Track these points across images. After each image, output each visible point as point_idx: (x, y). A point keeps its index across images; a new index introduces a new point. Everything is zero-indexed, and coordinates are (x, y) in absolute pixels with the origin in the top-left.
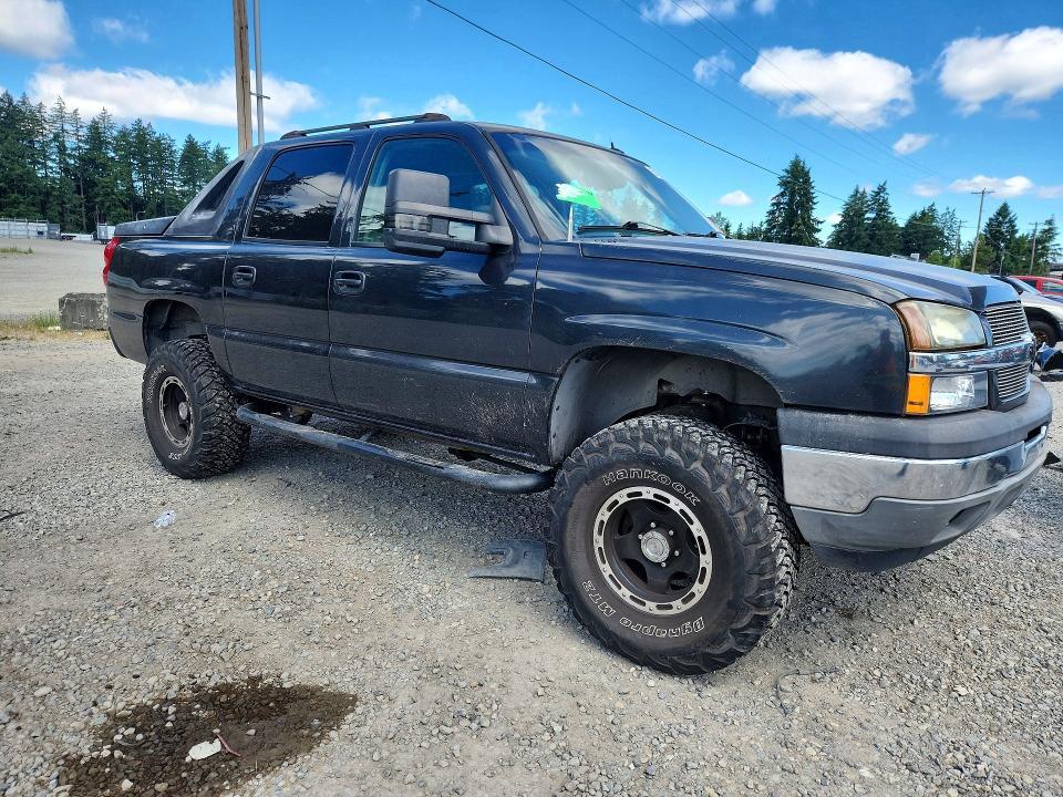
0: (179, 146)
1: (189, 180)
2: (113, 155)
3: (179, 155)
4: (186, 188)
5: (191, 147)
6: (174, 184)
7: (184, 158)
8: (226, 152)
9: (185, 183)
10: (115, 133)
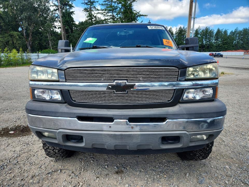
0: (215, 31)
1: (216, 39)
2: (199, 36)
3: (215, 34)
4: (215, 41)
5: (219, 31)
6: (212, 41)
7: (216, 34)
8: (227, 31)
9: (215, 40)
10: (201, 31)
